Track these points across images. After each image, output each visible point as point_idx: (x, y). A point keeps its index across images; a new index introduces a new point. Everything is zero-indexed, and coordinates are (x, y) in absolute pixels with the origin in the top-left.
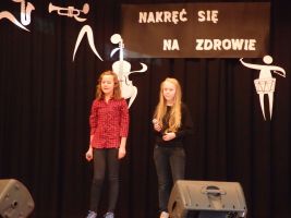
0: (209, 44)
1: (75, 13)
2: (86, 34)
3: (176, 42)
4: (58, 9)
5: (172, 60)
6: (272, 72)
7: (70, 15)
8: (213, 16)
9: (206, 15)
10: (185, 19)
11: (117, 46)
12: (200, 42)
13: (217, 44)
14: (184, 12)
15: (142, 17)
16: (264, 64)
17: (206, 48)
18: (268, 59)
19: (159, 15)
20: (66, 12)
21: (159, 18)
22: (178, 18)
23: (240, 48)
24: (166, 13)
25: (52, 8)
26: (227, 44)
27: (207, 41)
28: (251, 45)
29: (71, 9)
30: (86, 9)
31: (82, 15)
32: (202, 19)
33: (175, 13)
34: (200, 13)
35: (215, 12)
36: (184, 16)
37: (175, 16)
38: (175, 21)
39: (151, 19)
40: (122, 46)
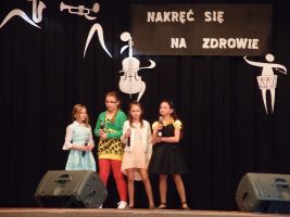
0: (215, 43)
1: (86, 11)
2: (96, 32)
3: (183, 40)
4: (69, 8)
5: (179, 57)
6: (274, 69)
7: (81, 13)
8: (219, 17)
9: (212, 16)
10: (192, 19)
11: (127, 43)
12: (206, 40)
13: (223, 43)
14: (191, 12)
15: (151, 16)
16: (267, 62)
17: (212, 47)
18: (270, 57)
19: (167, 15)
20: (77, 10)
21: (166, 17)
22: (185, 18)
23: (244, 47)
24: (173, 13)
25: (63, 7)
26: (232, 43)
27: (213, 40)
28: (254, 44)
29: (81, 8)
30: (96, 8)
31: (92, 14)
32: (209, 20)
33: (182, 13)
34: (207, 14)
35: (221, 13)
36: (191, 16)
37: (182, 16)
38: (183, 21)
39: (159, 18)
40: (131, 43)
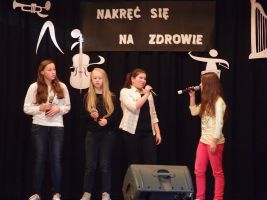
0: (160, 39)
1: (38, 9)
2: (48, 30)
3: (130, 36)
4: (22, 6)
5: (127, 53)
6: (217, 64)
7: (33, 11)
8: (164, 13)
9: (158, 13)
10: (138, 16)
11: (77, 40)
12: (152, 36)
13: (168, 39)
14: (137, 9)
15: (100, 14)
16: (211, 57)
17: (158, 42)
18: (214, 53)
19: (115, 12)
20: (29, 8)
21: (115, 15)
22: (133, 15)
23: (189, 43)
24: (121, 10)
25: (16, 5)
26: (177, 39)
27: (159, 36)
28: (198, 40)
29: (34, 5)
30: (48, 6)
31: (44, 12)
32: (154, 16)
33: (130, 10)
34: (153, 10)
35: (166, 10)
36: (138, 13)
37: (129, 13)
38: (130, 18)
39: (108, 15)
40: (81, 40)
